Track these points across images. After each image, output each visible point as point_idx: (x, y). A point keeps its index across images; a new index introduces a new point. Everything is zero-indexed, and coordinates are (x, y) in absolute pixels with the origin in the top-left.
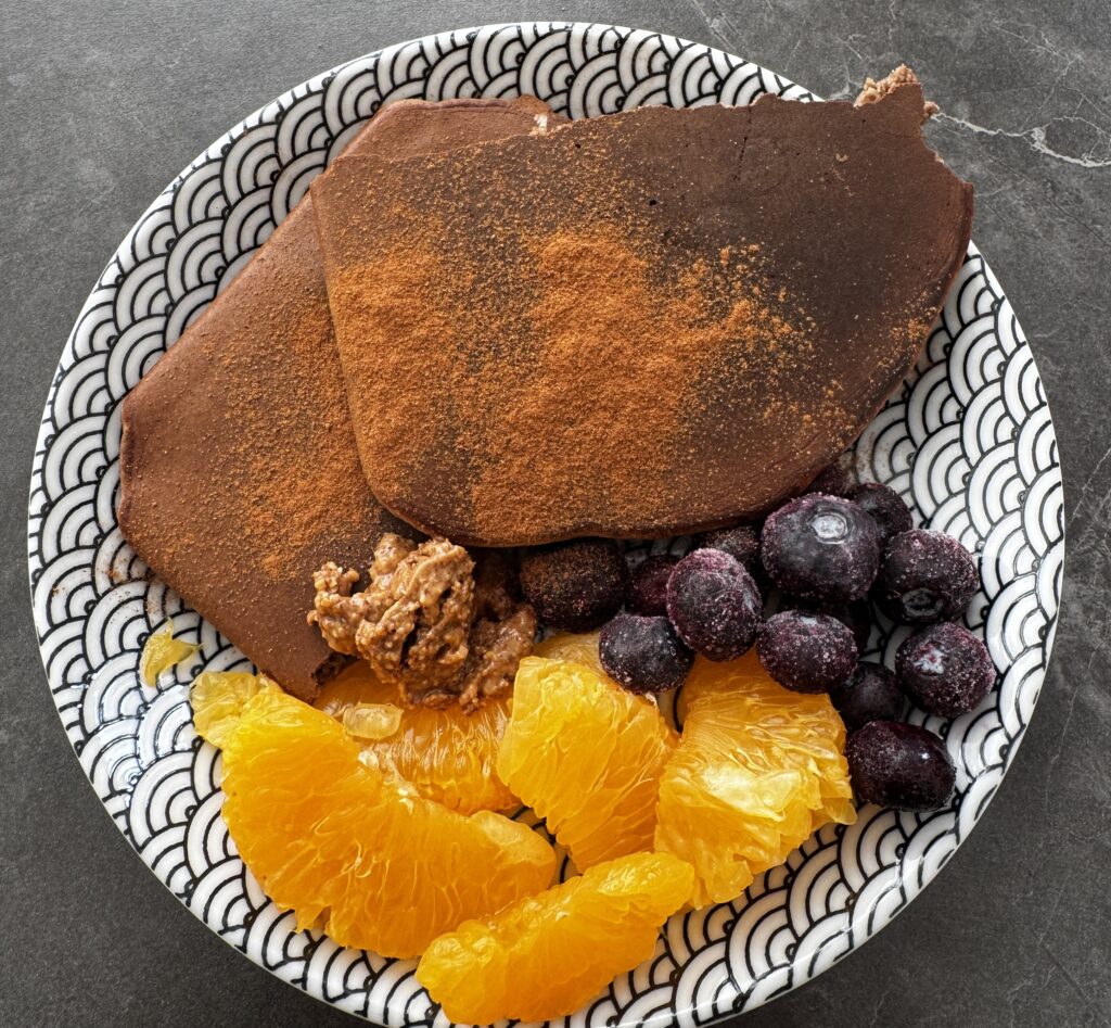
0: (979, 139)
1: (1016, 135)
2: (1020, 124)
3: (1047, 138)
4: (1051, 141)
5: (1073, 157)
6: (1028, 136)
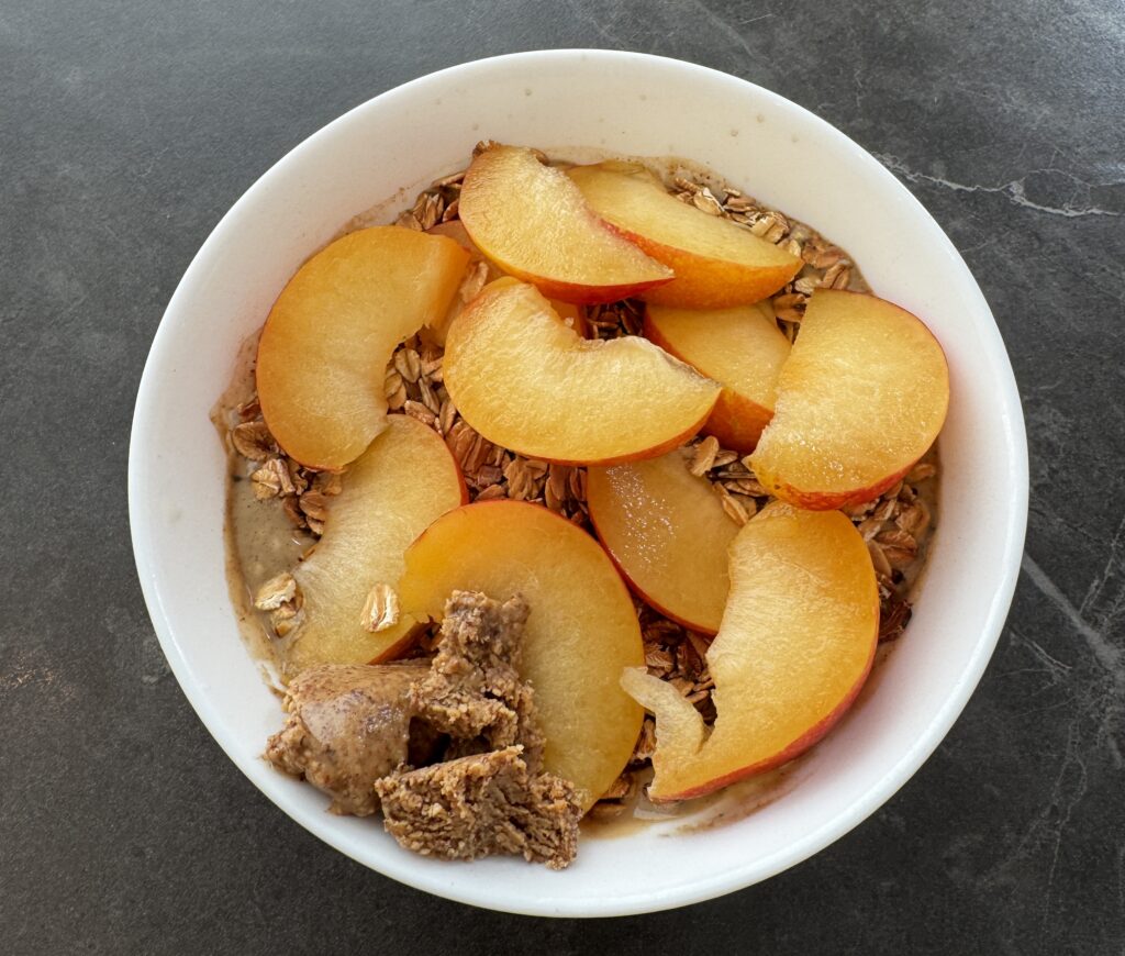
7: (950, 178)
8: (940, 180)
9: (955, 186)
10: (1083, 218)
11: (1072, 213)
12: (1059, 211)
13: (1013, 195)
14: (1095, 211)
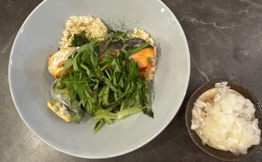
7: (204, 22)
8: (202, 22)
9: (204, 23)
10: (225, 29)
11: (223, 28)
12: (221, 27)
13: (214, 25)
14: (227, 27)
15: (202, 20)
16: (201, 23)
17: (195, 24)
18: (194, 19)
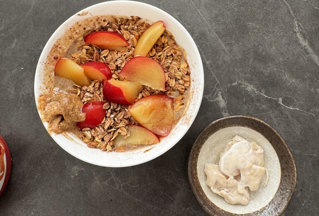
0: (266, 99)
1: (275, 99)
2: (276, 96)
3: (282, 101)
4: (283, 102)
5: (288, 106)
6: (278, 100)
15: (263, 90)
16: (261, 96)
17: (253, 95)
18: (252, 87)
